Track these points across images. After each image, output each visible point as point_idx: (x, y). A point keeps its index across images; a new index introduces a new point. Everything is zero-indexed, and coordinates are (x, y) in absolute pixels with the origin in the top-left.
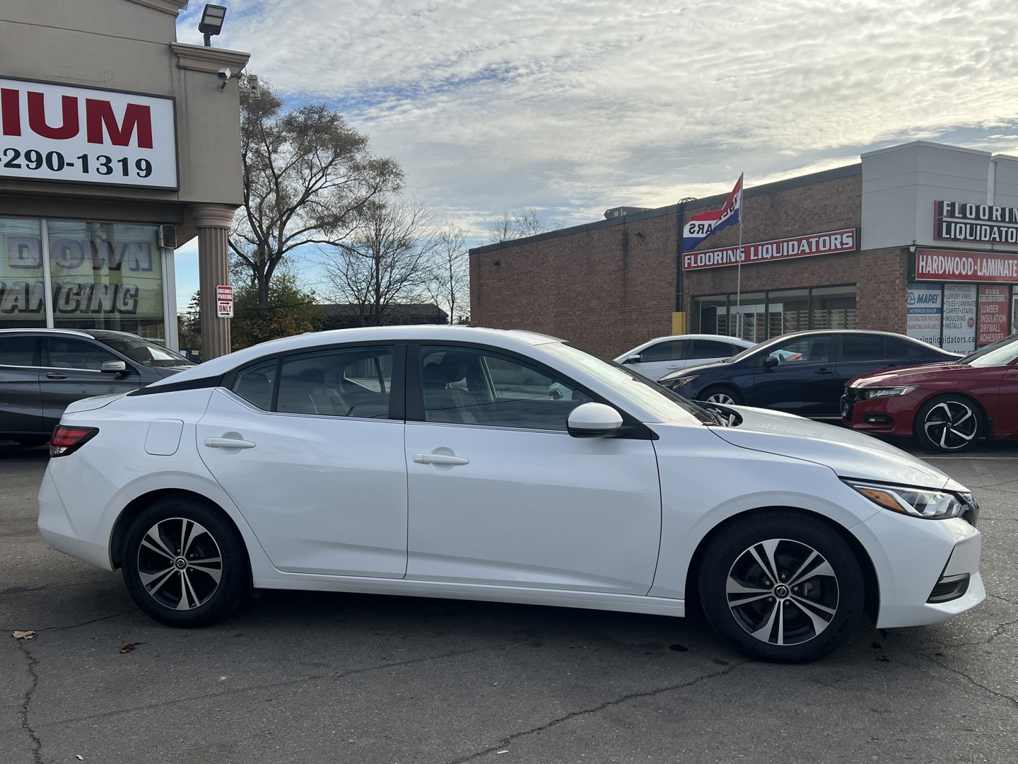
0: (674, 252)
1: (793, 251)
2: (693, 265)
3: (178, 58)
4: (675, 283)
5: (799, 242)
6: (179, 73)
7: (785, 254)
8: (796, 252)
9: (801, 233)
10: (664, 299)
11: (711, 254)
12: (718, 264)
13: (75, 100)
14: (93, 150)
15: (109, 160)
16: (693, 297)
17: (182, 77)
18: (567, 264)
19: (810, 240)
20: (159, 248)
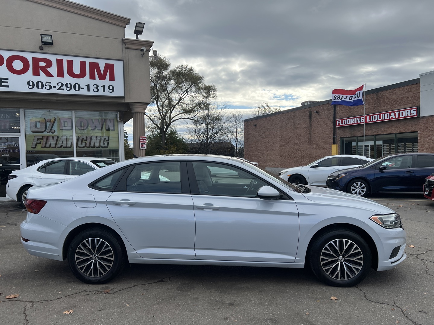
0: (332, 119)
1: (387, 117)
2: (341, 124)
3: (125, 44)
4: (333, 132)
5: (390, 113)
6: (126, 51)
7: (383, 119)
8: (388, 118)
9: (391, 110)
10: (328, 139)
11: (349, 120)
12: (352, 124)
13: (85, 62)
14: (92, 82)
15: (98, 86)
16: (341, 138)
17: (127, 52)
18: (285, 125)
19: (395, 113)
20: (118, 121)
